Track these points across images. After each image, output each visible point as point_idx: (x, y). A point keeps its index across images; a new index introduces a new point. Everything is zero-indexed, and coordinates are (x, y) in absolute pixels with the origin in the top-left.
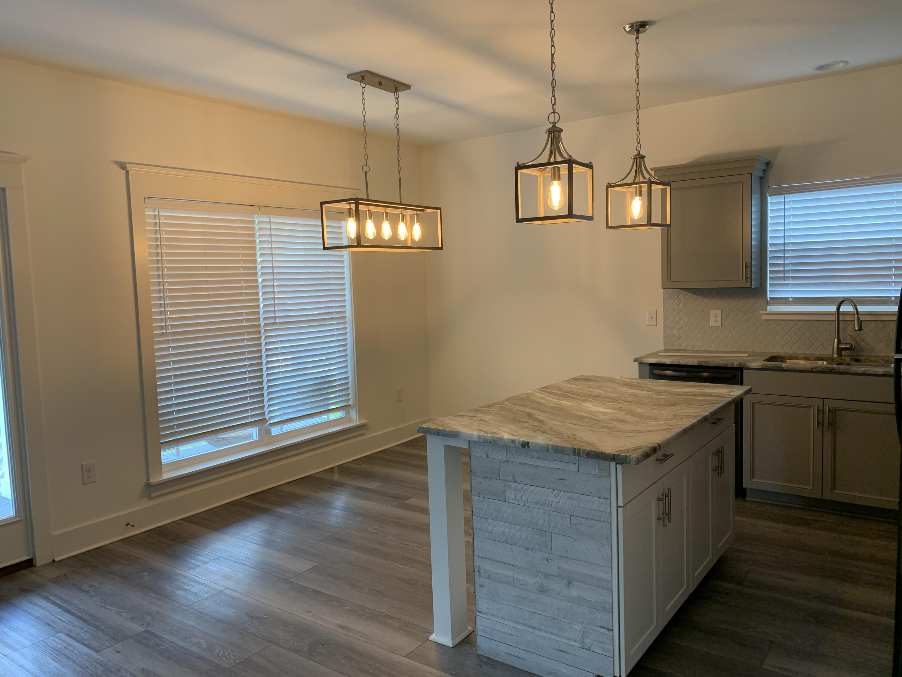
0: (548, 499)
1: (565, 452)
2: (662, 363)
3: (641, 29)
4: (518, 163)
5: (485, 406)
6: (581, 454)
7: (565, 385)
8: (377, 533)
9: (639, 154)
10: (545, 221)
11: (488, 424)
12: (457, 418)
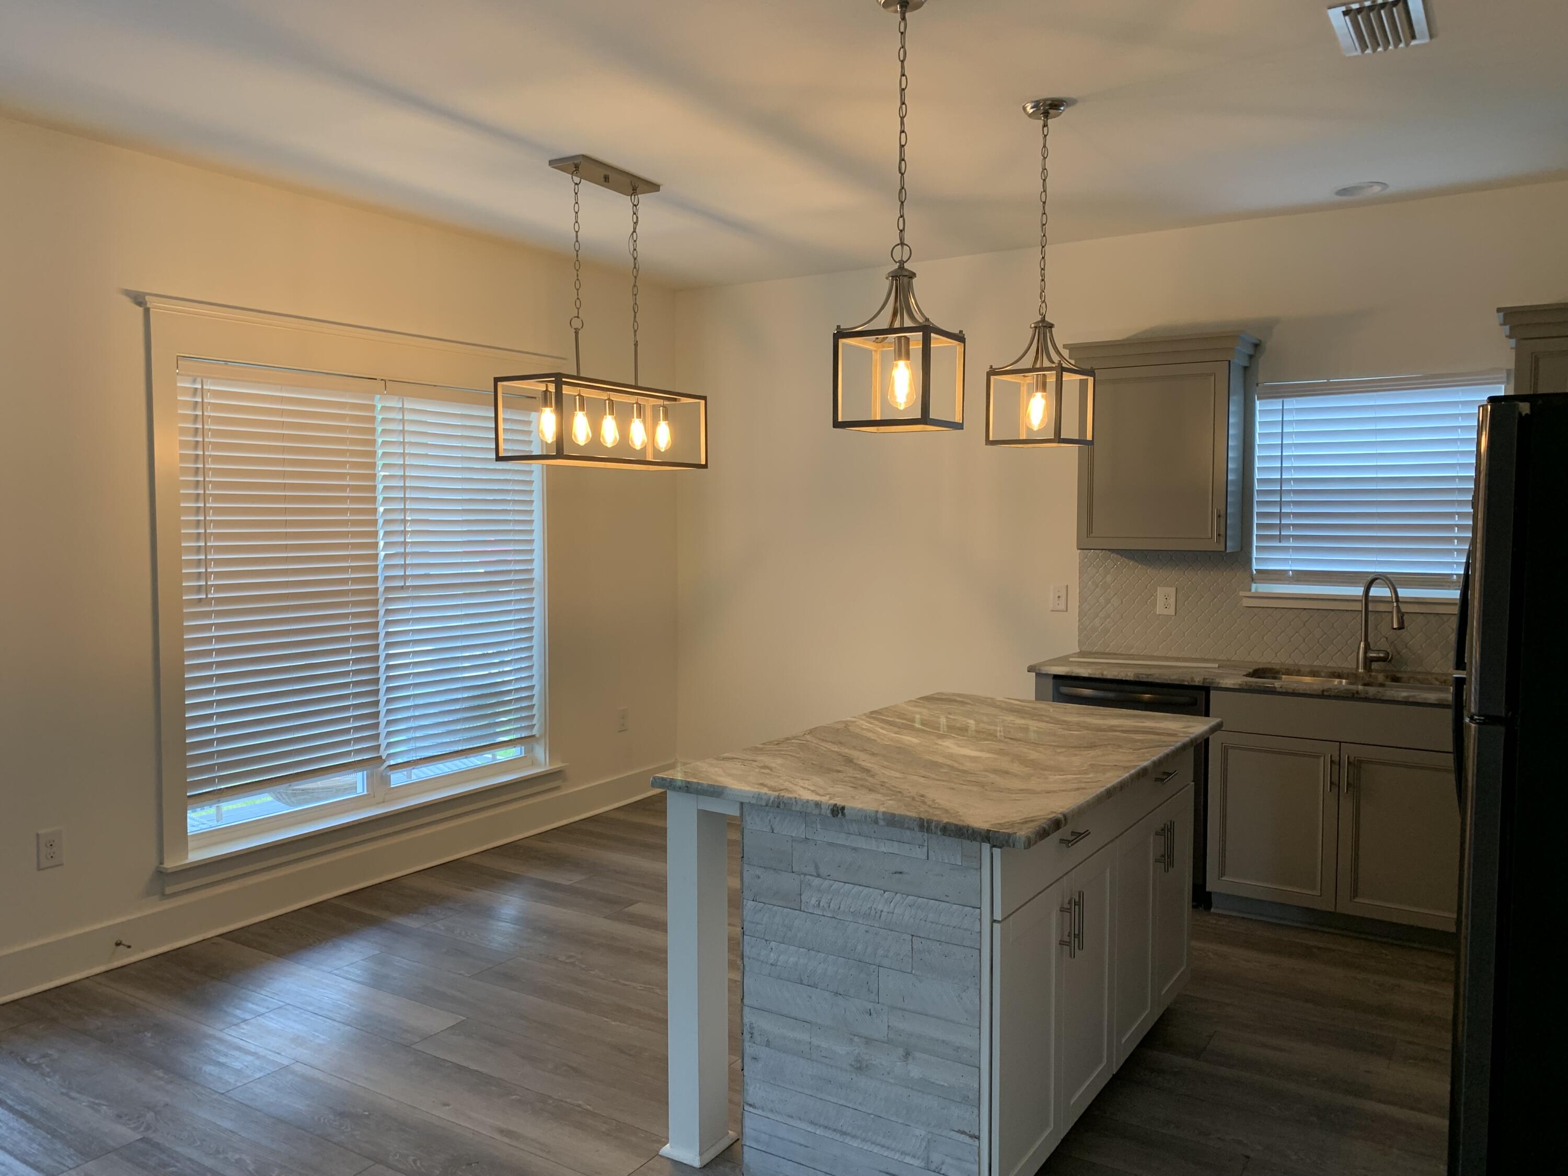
0: (874, 906)
1: (906, 826)
2: (1073, 675)
3: (1051, 111)
4: (838, 327)
5: (771, 743)
6: (933, 828)
7: (910, 708)
8: (572, 964)
9: (1043, 320)
10: (882, 427)
11: (775, 774)
12: (722, 762)
